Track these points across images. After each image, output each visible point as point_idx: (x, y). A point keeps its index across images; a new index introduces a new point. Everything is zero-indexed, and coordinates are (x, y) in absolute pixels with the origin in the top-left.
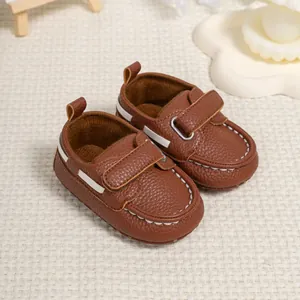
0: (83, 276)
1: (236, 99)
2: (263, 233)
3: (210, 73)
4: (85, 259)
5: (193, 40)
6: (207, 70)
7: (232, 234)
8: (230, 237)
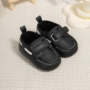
0: (26, 79)
1: (74, 29)
2: (80, 68)
3: (66, 21)
4: (27, 74)
5: (62, 12)
6: (65, 21)
7: (71, 68)
8: (70, 69)
